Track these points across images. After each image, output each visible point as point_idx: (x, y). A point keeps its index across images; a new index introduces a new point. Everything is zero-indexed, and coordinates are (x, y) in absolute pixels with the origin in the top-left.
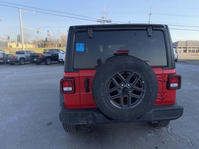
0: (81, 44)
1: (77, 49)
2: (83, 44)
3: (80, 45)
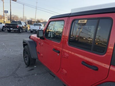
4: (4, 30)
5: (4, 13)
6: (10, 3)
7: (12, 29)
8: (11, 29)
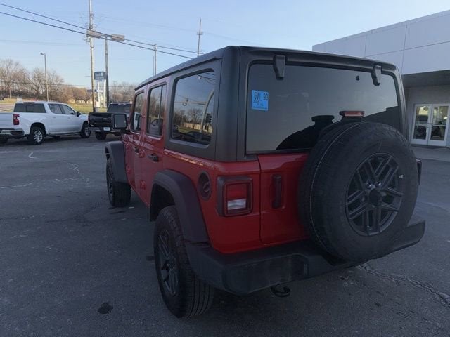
0: (262, 94)
1: (254, 105)
2: (266, 93)
3: (259, 95)
4: (87, 134)
5: (94, 81)
6: (106, 49)
7: (108, 129)
8: (105, 129)
